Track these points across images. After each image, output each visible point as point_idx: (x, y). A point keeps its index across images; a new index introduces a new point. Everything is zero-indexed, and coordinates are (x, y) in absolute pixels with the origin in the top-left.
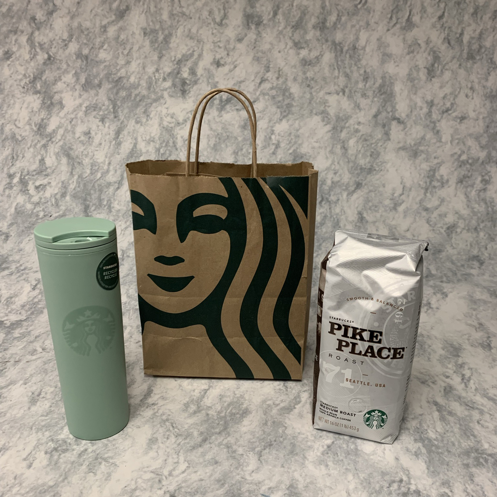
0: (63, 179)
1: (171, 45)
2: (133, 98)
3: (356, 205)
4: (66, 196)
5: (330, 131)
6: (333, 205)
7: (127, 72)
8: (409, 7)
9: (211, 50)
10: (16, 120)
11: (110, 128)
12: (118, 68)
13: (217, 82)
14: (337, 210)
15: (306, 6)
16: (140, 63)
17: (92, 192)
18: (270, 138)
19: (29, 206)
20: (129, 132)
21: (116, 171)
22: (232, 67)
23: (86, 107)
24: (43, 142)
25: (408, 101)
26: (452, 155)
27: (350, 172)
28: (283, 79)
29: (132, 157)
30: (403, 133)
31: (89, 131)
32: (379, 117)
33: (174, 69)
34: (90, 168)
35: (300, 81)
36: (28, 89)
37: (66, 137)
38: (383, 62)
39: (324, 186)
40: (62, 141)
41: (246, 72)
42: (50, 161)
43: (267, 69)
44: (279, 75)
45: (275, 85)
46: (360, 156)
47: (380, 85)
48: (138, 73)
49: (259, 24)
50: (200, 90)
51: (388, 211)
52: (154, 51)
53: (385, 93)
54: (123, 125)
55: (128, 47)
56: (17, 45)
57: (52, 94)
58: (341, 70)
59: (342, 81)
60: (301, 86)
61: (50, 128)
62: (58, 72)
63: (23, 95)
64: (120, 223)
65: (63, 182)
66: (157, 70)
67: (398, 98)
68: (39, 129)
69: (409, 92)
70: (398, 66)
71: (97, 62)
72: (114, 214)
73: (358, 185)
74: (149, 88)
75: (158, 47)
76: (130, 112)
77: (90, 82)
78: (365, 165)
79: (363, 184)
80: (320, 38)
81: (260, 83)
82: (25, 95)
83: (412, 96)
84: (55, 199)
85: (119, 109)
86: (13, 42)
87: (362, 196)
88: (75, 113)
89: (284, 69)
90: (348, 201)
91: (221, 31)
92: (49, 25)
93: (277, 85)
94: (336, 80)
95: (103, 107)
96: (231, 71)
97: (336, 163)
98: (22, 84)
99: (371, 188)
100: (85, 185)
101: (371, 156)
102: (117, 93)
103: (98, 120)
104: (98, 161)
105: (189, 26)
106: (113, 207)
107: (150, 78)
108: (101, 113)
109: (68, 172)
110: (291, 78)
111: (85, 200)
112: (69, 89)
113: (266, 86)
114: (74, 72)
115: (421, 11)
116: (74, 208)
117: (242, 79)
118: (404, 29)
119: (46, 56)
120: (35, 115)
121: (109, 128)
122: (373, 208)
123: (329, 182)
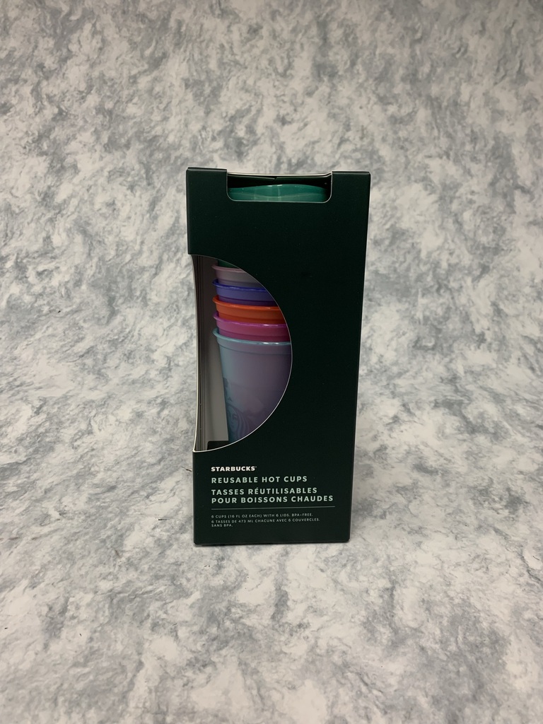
0: (77, 261)
1: (221, 99)
2: (172, 162)
3: (487, 294)
4: (81, 285)
5: (436, 202)
6: (456, 294)
7: (164, 130)
8: (520, 57)
9: (274, 106)
10: (12, 188)
11: (142, 198)
12: (152, 124)
13: (284, 143)
14: (463, 300)
15: (391, 55)
16: (180, 120)
17: (119, 279)
19: (27, 299)
20: (168, 204)
21: (152, 251)
22: (302, 125)
23: (109, 172)
24: (49, 215)
25: (530, 166)
27: (470, 252)
28: (369, 140)
29: (173, 234)
31: (114, 201)
32: (497, 185)
33: (226, 127)
34: (115, 248)
35: (391, 142)
36: (30, 150)
37: (81, 209)
38: (493, 120)
39: (438, 270)
40: (76, 214)
41: (321, 130)
42: (58, 239)
43: (347, 127)
44: (363, 134)
45: (358, 146)
46: (480, 232)
47: (493, 147)
48: (179, 131)
49: (333, 75)
50: (262, 151)
51: (532, 302)
52: (199, 104)
53: (500, 155)
54: (159, 194)
55: (165, 101)
56: (17, 97)
57: (63, 155)
58: (441, 130)
59: (444, 142)
60: (392, 147)
61: (60, 198)
62: (72, 129)
63: (23, 156)
64: (161, 320)
65: (76, 267)
66: (204, 128)
67: (518, 163)
68: (44, 199)
69: (531, 156)
70: (513, 124)
71: (124, 118)
72: (152, 308)
73: (485, 269)
74: (194, 149)
75: (205, 100)
76: (169, 178)
77: (115, 141)
78: (488, 243)
79: (491, 267)
80: (411, 92)
81: (340, 144)
82: (26, 157)
83: (535, 160)
84: (66, 288)
85: (155, 175)
86: (13, 93)
87: (492, 282)
88: (94, 179)
89: (369, 128)
90: (474, 289)
91: (285, 83)
92: (61, 75)
93: (362, 146)
94: (436, 141)
95: (133, 173)
96: (300, 129)
97: (450, 241)
98: (23, 143)
99: (503, 272)
100: (108, 270)
101: (494, 232)
102: (151, 155)
103: (125, 188)
104: (126, 239)
105: (244, 77)
106: (150, 299)
107: (194, 137)
108: (130, 179)
109: (83, 254)
110: (378, 138)
111: (109, 290)
112: (86, 150)
113: (348, 147)
114: (93, 129)
115: (534, 62)
116: (92, 301)
117: (316, 139)
118: (516, 82)
119: (56, 111)
120: (39, 182)
121: (140, 197)
122: (510, 297)
123: (444, 265)
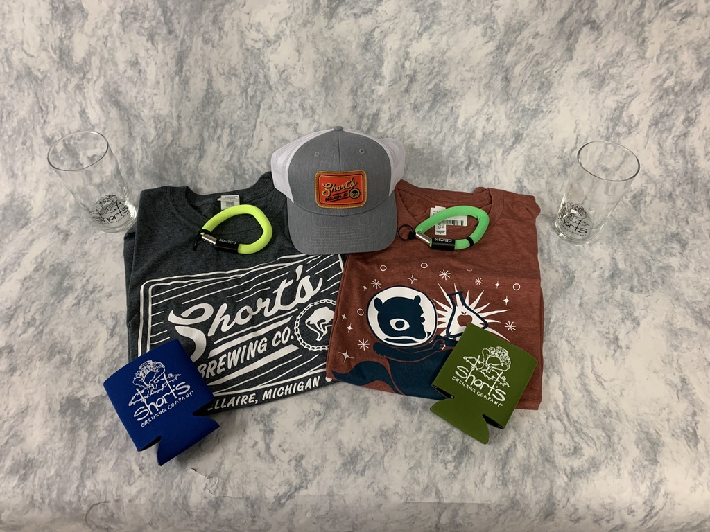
18: (403, 66)
26: (654, 80)
30: (592, 46)
